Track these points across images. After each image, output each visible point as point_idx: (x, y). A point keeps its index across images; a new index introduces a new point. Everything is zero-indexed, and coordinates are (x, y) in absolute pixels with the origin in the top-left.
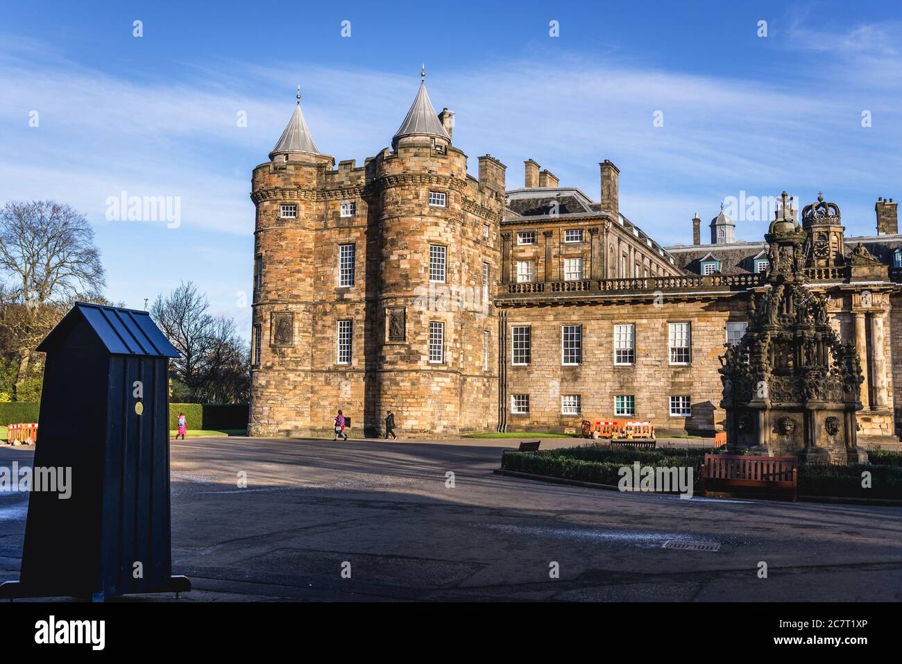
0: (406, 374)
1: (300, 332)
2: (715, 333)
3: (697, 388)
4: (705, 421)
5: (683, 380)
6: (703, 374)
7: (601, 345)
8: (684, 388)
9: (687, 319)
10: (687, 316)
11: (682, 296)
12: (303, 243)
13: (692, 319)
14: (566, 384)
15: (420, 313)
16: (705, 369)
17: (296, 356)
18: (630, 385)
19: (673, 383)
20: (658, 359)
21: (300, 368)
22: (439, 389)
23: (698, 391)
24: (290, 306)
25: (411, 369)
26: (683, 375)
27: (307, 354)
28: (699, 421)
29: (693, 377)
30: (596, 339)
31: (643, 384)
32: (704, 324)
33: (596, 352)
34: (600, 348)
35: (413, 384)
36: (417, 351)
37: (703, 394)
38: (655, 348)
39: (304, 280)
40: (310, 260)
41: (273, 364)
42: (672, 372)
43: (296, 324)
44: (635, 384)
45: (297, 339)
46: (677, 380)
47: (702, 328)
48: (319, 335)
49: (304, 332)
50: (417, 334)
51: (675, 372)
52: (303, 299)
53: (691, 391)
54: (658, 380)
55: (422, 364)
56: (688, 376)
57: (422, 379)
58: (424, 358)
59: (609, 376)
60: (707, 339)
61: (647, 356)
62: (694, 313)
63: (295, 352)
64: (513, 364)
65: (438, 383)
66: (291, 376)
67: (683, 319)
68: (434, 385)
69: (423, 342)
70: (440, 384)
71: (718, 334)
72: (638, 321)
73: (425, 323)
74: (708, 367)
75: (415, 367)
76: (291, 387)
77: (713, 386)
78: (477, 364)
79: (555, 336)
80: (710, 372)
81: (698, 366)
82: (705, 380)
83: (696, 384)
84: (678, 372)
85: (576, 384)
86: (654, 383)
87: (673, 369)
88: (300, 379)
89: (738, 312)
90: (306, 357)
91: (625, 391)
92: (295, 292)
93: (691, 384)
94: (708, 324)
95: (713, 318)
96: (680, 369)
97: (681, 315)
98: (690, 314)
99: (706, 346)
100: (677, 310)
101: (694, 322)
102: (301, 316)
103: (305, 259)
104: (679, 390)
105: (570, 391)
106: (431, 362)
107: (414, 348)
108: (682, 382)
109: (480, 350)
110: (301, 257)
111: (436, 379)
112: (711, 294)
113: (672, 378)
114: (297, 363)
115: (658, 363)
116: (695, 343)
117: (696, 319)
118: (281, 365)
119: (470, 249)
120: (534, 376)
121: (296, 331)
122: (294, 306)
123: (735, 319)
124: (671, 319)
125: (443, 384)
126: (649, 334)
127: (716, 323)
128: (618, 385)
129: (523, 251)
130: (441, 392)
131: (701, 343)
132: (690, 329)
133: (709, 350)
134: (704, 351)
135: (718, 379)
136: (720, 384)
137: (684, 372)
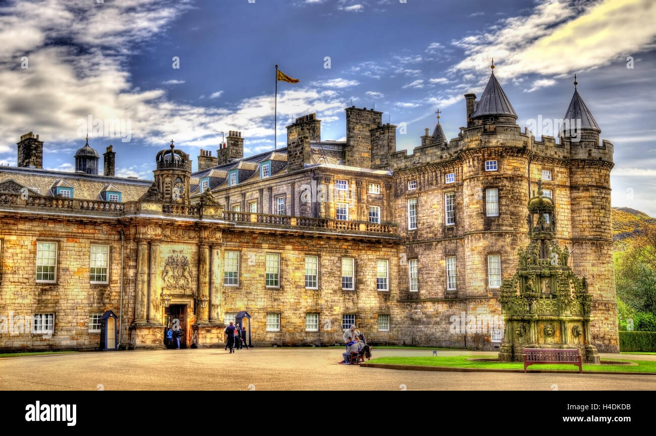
2: (81, 253)
3: (63, 305)
4: (67, 337)
5: (49, 297)
6: (69, 292)
8: (50, 305)
9: (57, 239)
10: (57, 236)
11: (58, 216)
13: (61, 239)
16: (70, 287)
19: (39, 300)
20: (25, 276)
23: (63, 308)
26: (50, 293)
28: (63, 337)
29: (59, 295)
32: (71, 244)
37: (67, 311)
38: (23, 265)
42: (39, 290)
46: (44, 298)
47: (70, 248)
51: (43, 290)
53: (57, 308)
54: (24, 297)
56: (54, 293)
60: (74, 259)
61: (14, 272)
62: (64, 234)
67: (52, 238)
71: (84, 255)
72: (7, 237)
74: (73, 285)
77: (78, 303)
80: (75, 290)
81: (64, 284)
82: (70, 297)
83: (61, 302)
84: (46, 290)
86: (20, 301)
87: (41, 287)
89: (103, 236)
93: (57, 302)
94: (76, 245)
95: (81, 240)
96: (47, 287)
97: (51, 234)
98: (60, 234)
99: (73, 265)
100: (48, 229)
101: (63, 242)
104: (45, 307)
108: (48, 300)
112: (85, 217)
113: (39, 295)
115: (25, 280)
116: (63, 263)
117: (65, 239)
123: (100, 242)
124: (41, 238)
126: (18, 251)
127: (84, 245)
131: (69, 263)
132: (60, 249)
133: (76, 270)
134: (70, 269)
135: (83, 297)
136: (85, 301)
137: (51, 290)
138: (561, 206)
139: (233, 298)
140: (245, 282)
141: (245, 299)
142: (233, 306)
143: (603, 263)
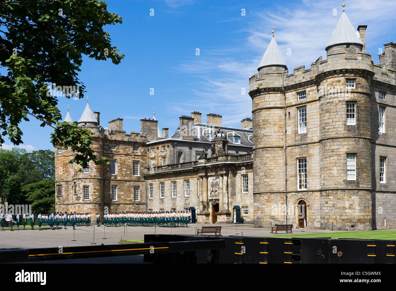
0: (77, 204)
1: (64, 191)
2: (195, 184)
7: (168, 190)
12: (64, 161)
13: (189, 179)
14: (160, 205)
15: (80, 184)
17: (63, 199)
18: (175, 205)
19: (185, 203)
20: (181, 194)
21: (64, 203)
22: (87, 209)
24: (61, 183)
25: (78, 202)
27: (67, 198)
30: (167, 188)
31: (178, 204)
33: (167, 193)
34: (168, 191)
35: (79, 207)
36: (79, 197)
38: (181, 190)
39: (65, 174)
40: (67, 167)
41: (57, 202)
43: (63, 189)
44: (176, 204)
45: (63, 193)
46: (186, 202)
47: (192, 182)
48: (70, 192)
49: (65, 191)
50: (79, 191)
51: (186, 199)
52: (65, 180)
53: (189, 207)
54: (181, 202)
55: (81, 201)
56: (188, 201)
57: (81, 206)
58: (82, 199)
59: (170, 201)
60: (193, 186)
61: (179, 194)
62: (190, 176)
63: (63, 198)
64: (150, 198)
65: (86, 207)
66: (62, 205)
68: (85, 207)
69: (81, 193)
70: (87, 207)
72: (177, 180)
73: (82, 187)
75: (79, 202)
76: (62, 209)
78: (128, 199)
79: (158, 187)
80: (194, 199)
81: (191, 197)
82: (192, 202)
83: (190, 204)
85: (163, 205)
86: (180, 204)
88: (65, 207)
90: (66, 199)
91: (174, 207)
92: (62, 178)
94: (193, 180)
96: (187, 198)
97: (187, 177)
102: (64, 186)
103: (65, 167)
104: (187, 206)
105: (162, 207)
106: (85, 200)
107: (79, 195)
109: (131, 194)
110: (64, 166)
111: (86, 205)
113: (185, 201)
114: (64, 201)
115: (181, 196)
116: (190, 188)
118: (59, 202)
119: (121, 157)
120: (153, 202)
121: (63, 190)
122: (62, 182)
124: (185, 179)
125: (88, 207)
126: (179, 185)
128: (172, 205)
129: (152, 155)
130: (87, 210)
133: (193, 191)
134: (192, 191)
135: (196, 202)
136: (196, 203)
137: (187, 199)
138: (311, 117)
139: (245, 199)
140: (249, 190)
141: (250, 199)
142: (245, 203)
143: (326, 158)
